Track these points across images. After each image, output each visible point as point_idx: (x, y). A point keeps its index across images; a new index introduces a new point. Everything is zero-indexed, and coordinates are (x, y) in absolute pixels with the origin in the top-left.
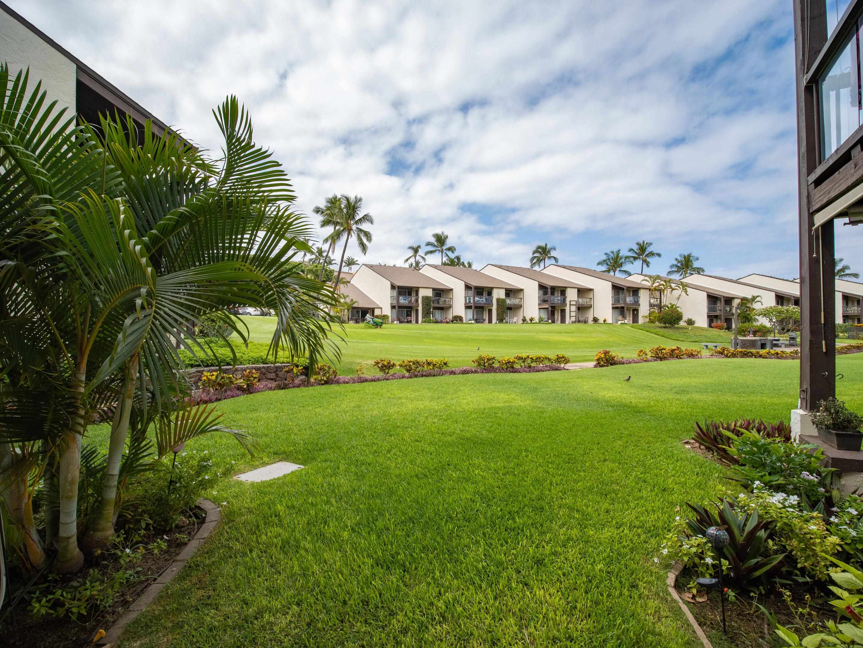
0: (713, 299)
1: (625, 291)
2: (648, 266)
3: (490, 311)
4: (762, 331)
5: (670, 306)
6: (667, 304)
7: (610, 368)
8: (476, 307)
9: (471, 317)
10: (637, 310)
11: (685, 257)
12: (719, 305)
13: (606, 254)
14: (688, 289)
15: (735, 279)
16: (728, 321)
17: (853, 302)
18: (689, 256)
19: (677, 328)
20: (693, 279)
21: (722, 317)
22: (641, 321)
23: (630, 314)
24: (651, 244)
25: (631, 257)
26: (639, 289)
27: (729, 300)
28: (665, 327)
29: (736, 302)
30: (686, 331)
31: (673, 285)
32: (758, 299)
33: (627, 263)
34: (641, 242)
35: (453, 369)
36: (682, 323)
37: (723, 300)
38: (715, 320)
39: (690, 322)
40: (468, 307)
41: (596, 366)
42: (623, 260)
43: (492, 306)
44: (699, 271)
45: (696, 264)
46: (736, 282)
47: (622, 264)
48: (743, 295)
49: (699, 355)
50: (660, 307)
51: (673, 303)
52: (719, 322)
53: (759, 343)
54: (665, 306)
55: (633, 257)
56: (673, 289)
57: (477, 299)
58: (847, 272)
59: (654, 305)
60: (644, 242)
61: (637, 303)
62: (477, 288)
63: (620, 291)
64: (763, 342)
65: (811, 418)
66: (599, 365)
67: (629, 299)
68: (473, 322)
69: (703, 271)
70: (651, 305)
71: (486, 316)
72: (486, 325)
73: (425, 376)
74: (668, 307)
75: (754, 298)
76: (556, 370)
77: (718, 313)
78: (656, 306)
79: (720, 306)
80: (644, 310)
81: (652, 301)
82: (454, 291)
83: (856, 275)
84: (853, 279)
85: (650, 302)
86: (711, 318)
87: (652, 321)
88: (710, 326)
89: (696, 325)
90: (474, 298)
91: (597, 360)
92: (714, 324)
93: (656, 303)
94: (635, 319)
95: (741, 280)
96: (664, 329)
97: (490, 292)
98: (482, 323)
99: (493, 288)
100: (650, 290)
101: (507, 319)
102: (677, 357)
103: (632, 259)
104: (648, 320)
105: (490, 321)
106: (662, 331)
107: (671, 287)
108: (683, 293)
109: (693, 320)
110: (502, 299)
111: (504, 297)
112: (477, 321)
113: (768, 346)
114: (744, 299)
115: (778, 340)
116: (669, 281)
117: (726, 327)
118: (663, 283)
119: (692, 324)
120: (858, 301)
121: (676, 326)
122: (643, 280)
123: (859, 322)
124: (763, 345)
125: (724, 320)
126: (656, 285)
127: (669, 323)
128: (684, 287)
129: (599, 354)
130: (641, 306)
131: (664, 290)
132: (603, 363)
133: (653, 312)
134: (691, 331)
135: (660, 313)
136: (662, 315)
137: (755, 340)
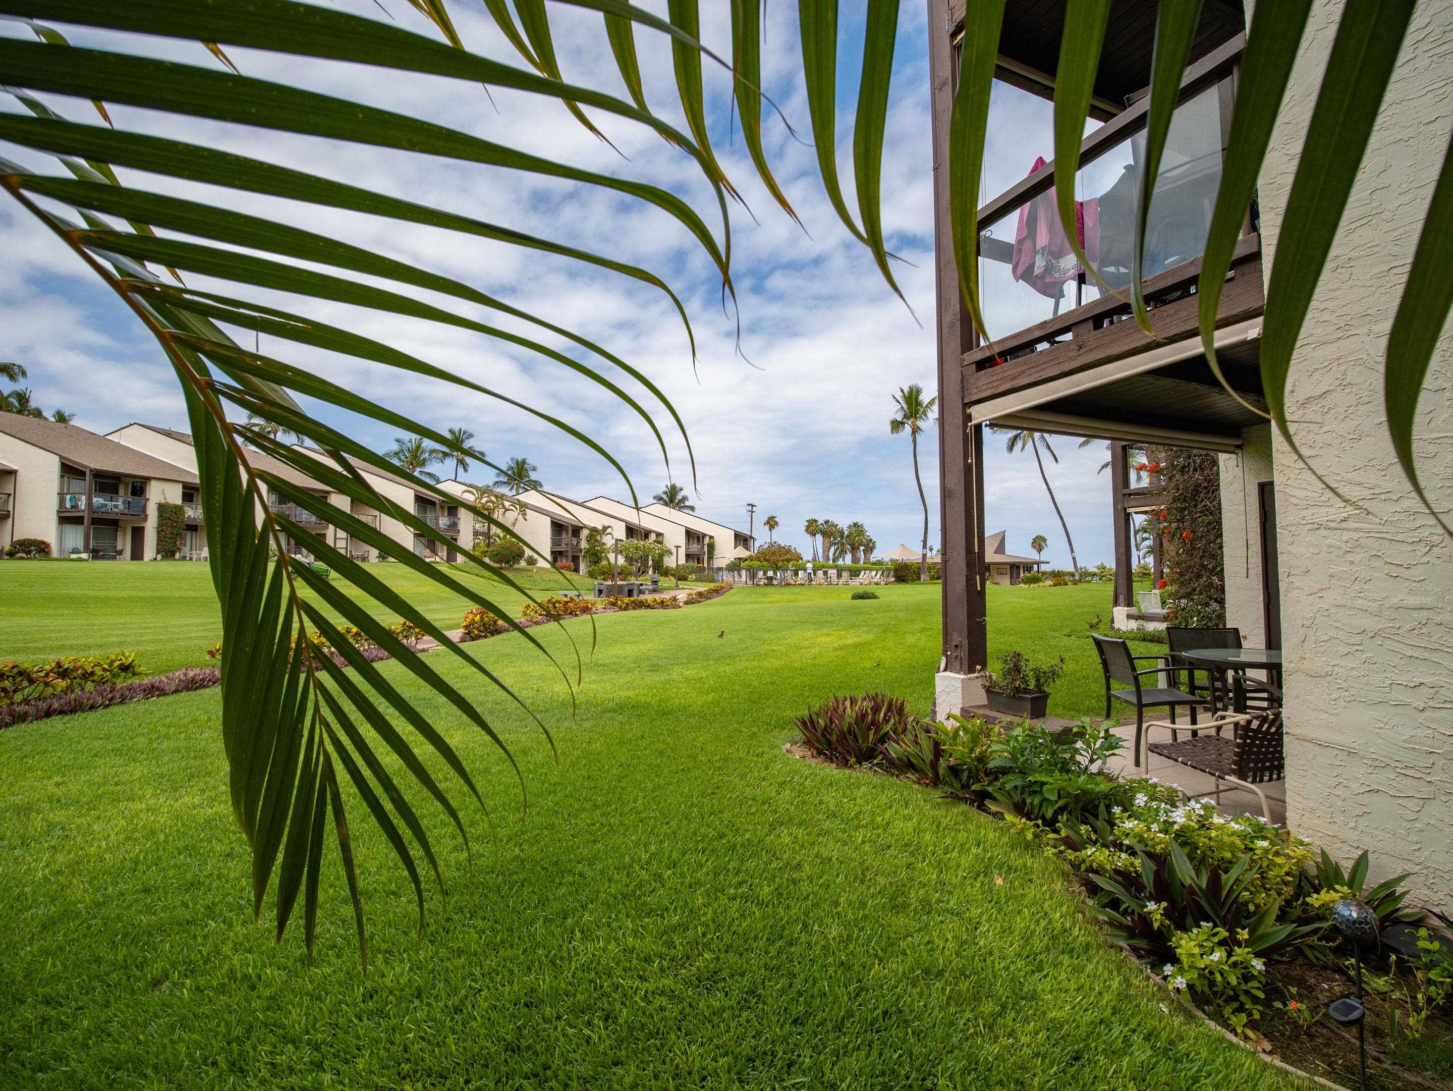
0: (558, 527)
1: (438, 507)
2: (466, 470)
3: (138, 534)
4: (621, 573)
7: (491, 640)
8: (95, 521)
9: (80, 544)
10: (455, 541)
11: (517, 462)
12: (564, 536)
13: (398, 441)
14: (528, 511)
15: (580, 501)
16: (575, 559)
17: (693, 538)
18: (524, 461)
19: (517, 569)
20: (531, 497)
21: (570, 555)
24: (471, 436)
25: (442, 452)
26: (457, 504)
27: (576, 531)
29: (585, 533)
30: (530, 574)
31: (507, 504)
32: (609, 530)
33: (433, 462)
34: (456, 430)
35: (156, 680)
36: (523, 564)
37: (570, 529)
38: (559, 559)
39: (531, 562)
40: (66, 519)
42: (427, 455)
43: (145, 519)
44: (535, 486)
45: (533, 476)
46: (581, 505)
47: (424, 461)
48: (591, 524)
49: (594, 609)
52: (564, 560)
53: (626, 589)
55: (443, 453)
56: (507, 510)
57: (98, 501)
58: (687, 503)
59: (480, 534)
60: (460, 430)
61: (454, 526)
62: (98, 475)
63: (428, 507)
64: (630, 588)
65: (979, 682)
66: (469, 635)
67: (444, 522)
68: (84, 556)
69: (541, 486)
70: (476, 533)
71: (125, 543)
72: (124, 565)
73: (62, 712)
75: (605, 528)
77: (563, 548)
78: (482, 534)
79: (566, 537)
80: (465, 540)
81: (478, 528)
82: (21, 476)
83: (692, 508)
84: (691, 512)
85: (474, 528)
86: (557, 555)
89: (538, 566)
90: (90, 500)
91: (466, 627)
92: (558, 564)
93: (481, 530)
94: (452, 555)
95: (587, 504)
97: (139, 487)
98: (114, 558)
99: (148, 479)
100: (473, 508)
101: (186, 550)
102: (571, 613)
103: (441, 455)
105: (137, 555)
107: (504, 507)
108: (520, 516)
110: (175, 506)
111: (178, 501)
112: (96, 554)
113: (635, 593)
114: (594, 530)
115: (641, 585)
116: (501, 497)
117: (573, 568)
118: (493, 499)
119: (535, 564)
120: (698, 538)
121: (516, 566)
122: (465, 491)
123: (699, 563)
124: (630, 592)
125: (570, 558)
126: (484, 500)
127: (507, 562)
128: (521, 507)
129: (471, 616)
130: (461, 533)
131: (494, 510)
132: (476, 632)
133: (479, 543)
134: (533, 574)
135: (489, 545)
136: (491, 548)
137: (622, 586)
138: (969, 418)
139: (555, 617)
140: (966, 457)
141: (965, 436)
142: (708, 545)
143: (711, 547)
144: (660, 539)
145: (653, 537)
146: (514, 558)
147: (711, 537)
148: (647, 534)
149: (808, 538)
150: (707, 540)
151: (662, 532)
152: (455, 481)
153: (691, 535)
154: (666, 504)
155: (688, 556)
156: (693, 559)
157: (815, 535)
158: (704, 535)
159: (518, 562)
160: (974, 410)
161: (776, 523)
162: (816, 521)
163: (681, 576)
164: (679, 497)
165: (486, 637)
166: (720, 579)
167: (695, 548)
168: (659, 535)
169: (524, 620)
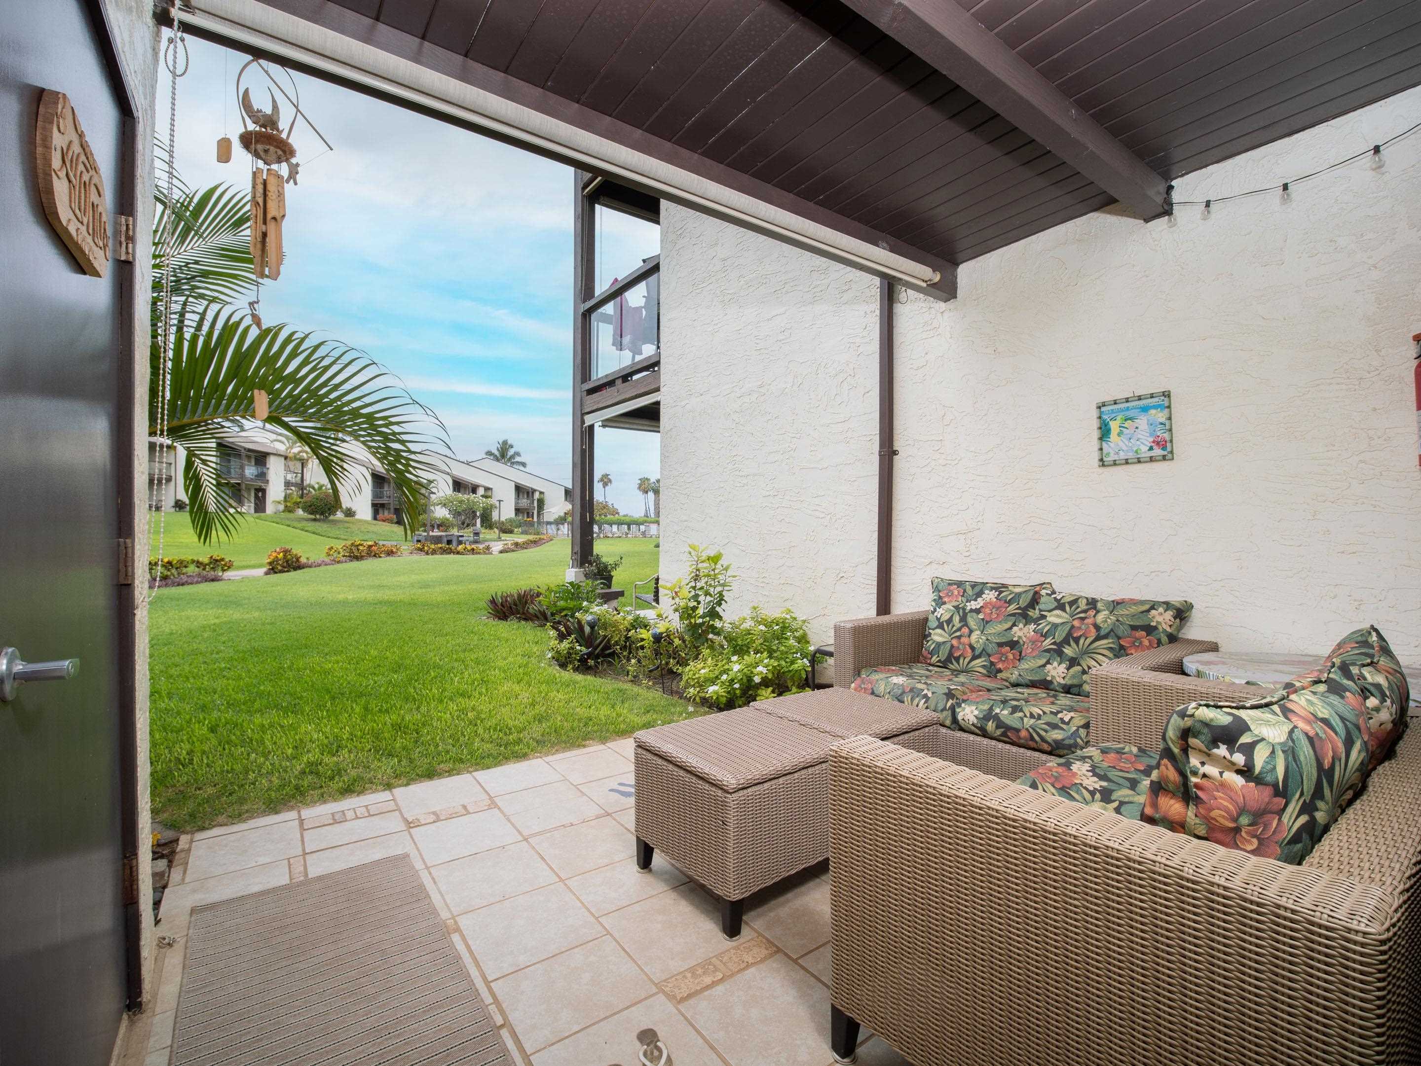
0: (378, 480)
1: (243, 455)
4: (442, 525)
5: (316, 486)
6: (313, 483)
10: (264, 491)
12: (386, 489)
17: (523, 493)
19: (333, 521)
21: (391, 507)
22: (270, 508)
23: (249, 495)
26: (268, 454)
28: (315, 520)
36: (339, 515)
38: (381, 511)
39: (350, 513)
41: (267, 574)
49: (399, 553)
50: (301, 486)
51: (322, 483)
52: (386, 513)
53: (445, 540)
54: (310, 486)
58: (518, 459)
59: (293, 484)
61: (262, 476)
63: (231, 454)
64: (449, 538)
66: (273, 569)
67: (250, 471)
70: (288, 484)
74: (313, 488)
75: (430, 482)
76: (213, 580)
77: (385, 501)
78: (296, 485)
79: (388, 490)
80: (275, 491)
81: (289, 477)
83: (524, 465)
84: (522, 468)
85: (285, 479)
86: (377, 508)
87: (287, 509)
88: (375, 518)
89: (357, 517)
91: (270, 564)
92: (380, 516)
93: (294, 480)
94: (260, 506)
96: (313, 523)
100: (286, 458)
102: (375, 556)
104: (281, 507)
106: (311, 526)
109: (354, 509)
113: (455, 543)
115: (462, 536)
117: (395, 520)
119: (353, 516)
120: (528, 493)
121: (332, 517)
122: (275, 441)
123: (528, 517)
124: (449, 542)
125: (392, 510)
126: (296, 451)
127: (322, 514)
129: (274, 554)
130: (271, 483)
131: (307, 460)
132: (280, 568)
133: (290, 494)
134: (351, 525)
135: (302, 497)
136: (304, 499)
137: (441, 536)
138: (583, 422)
139: (358, 558)
140: (582, 446)
141: (582, 432)
142: (538, 500)
143: (541, 502)
144: (489, 493)
145: (481, 491)
146: (329, 509)
147: (541, 493)
148: (474, 489)
149: (640, 495)
150: (537, 495)
151: (491, 486)
152: (263, 430)
153: (519, 490)
154: (497, 460)
155: (518, 511)
156: (523, 513)
157: (647, 492)
158: (534, 491)
159: (334, 513)
160: (586, 417)
161: (610, 481)
162: (648, 480)
163: (506, 529)
164: (511, 452)
165: (288, 571)
166: (545, 532)
167: (524, 502)
168: (487, 489)
169: (327, 560)
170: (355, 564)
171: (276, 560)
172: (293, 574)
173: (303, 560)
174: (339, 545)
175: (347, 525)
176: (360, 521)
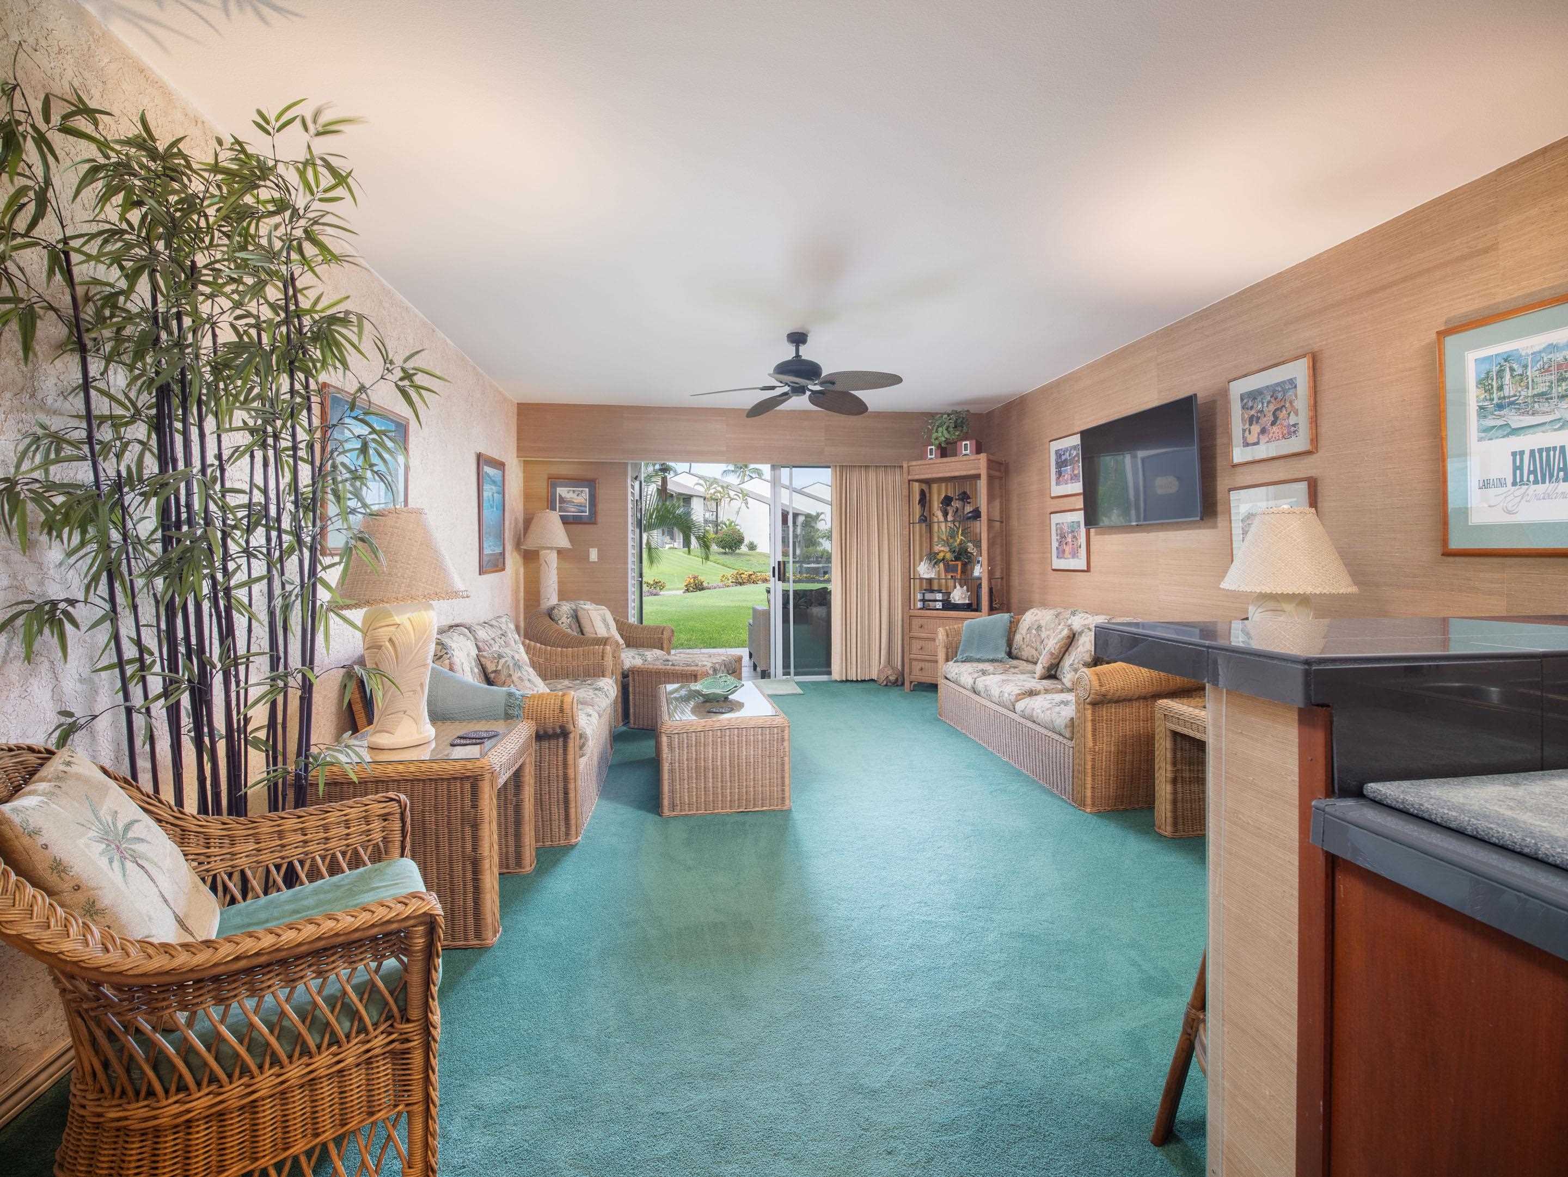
5: (727, 523)
6: (725, 520)
14: (749, 500)
19: (738, 554)
20: (754, 486)
26: (691, 496)
28: (725, 553)
31: (732, 493)
36: (744, 548)
37: (792, 517)
39: (753, 547)
41: (684, 592)
48: (807, 511)
50: (716, 524)
51: (732, 520)
53: (822, 571)
54: (722, 522)
56: (732, 499)
59: (709, 522)
61: (688, 514)
66: (686, 590)
70: (705, 522)
75: (818, 515)
76: (655, 595)
78: (712, 522)
81: (707, 515)
89: (758, 550)
91: (686, 586)
93: (712, 518)
96: (724, 556)
100: (704, 499)
106: (720, 558)
107: (729, 496)
108: (743, 505)
109: (755, 543)
114: (808, 516)
116: (726, 487)
118: (719, 489)
119: (755, 549)
121: (738, 551)
122: (697, 484)
126: (712, 491)
127: (730, 548)
128: (744, 496)
129: (691, 579)
131: (721, 500)
132: (691, 589)
134: (752, 558)
135: (716, 533)
136: (719, 535)
137: (818, 568)
139: (741, 584)
146: (735, 544)
152: (689, 473)
159: (739, 548)
165: (695, 592)
169: (721, 584)
170: (739, 588)
171: (690, 583)
172: (698, 593)
173: (705, 584)
174: (730, 573)
175: (748, 558)
176: (760, 554)
